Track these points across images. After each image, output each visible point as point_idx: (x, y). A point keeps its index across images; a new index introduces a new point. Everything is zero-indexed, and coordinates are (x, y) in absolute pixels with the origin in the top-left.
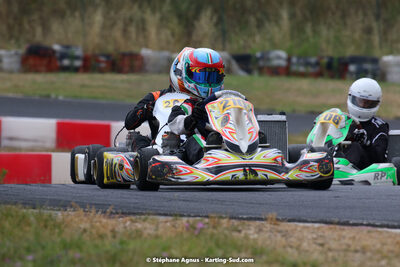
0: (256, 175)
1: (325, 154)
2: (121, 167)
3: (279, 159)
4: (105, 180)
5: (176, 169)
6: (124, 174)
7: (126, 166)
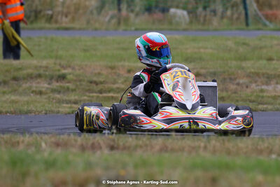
0: (198, 125)
1: (247, 112)
2: (98, 117)
3: (214, 115)
4: (85, 127)
5: (140, 119)
6: (100, 123)
7: (101, 117)
